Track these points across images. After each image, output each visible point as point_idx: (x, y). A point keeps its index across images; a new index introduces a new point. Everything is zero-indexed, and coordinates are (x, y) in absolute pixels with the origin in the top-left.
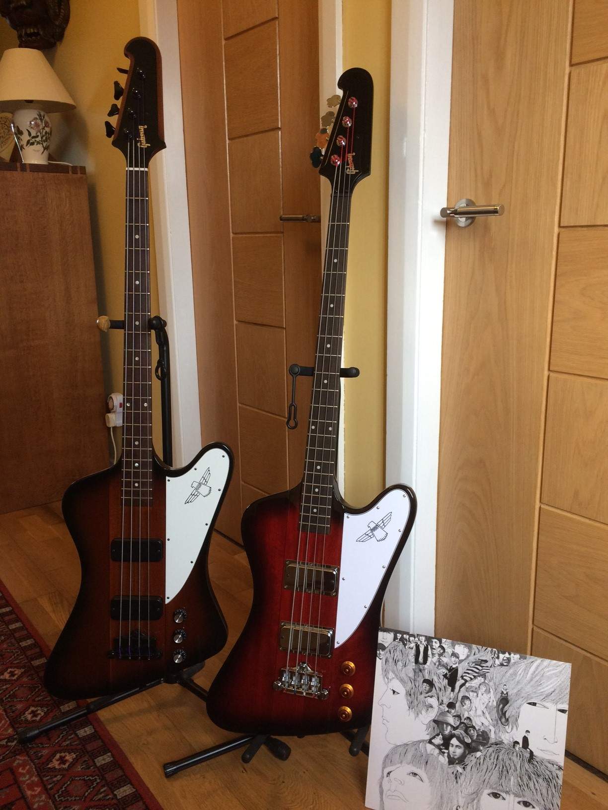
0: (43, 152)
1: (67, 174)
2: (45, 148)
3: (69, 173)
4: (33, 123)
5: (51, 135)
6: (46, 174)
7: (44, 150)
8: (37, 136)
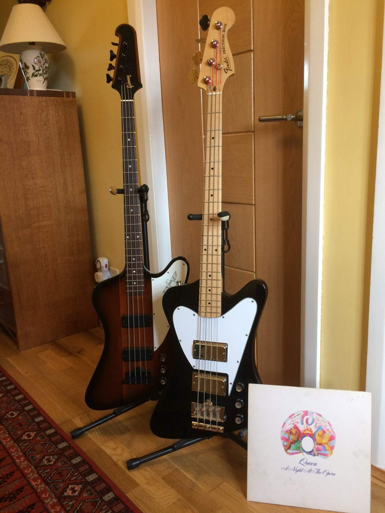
0: (44, 82)
1: (63, 98)
2: (45, 79)
3: (63, 97)
4: (36, 60)
5: (49, 69)
6: (48, 98)
7: (45, 80)
8: (40, 70)
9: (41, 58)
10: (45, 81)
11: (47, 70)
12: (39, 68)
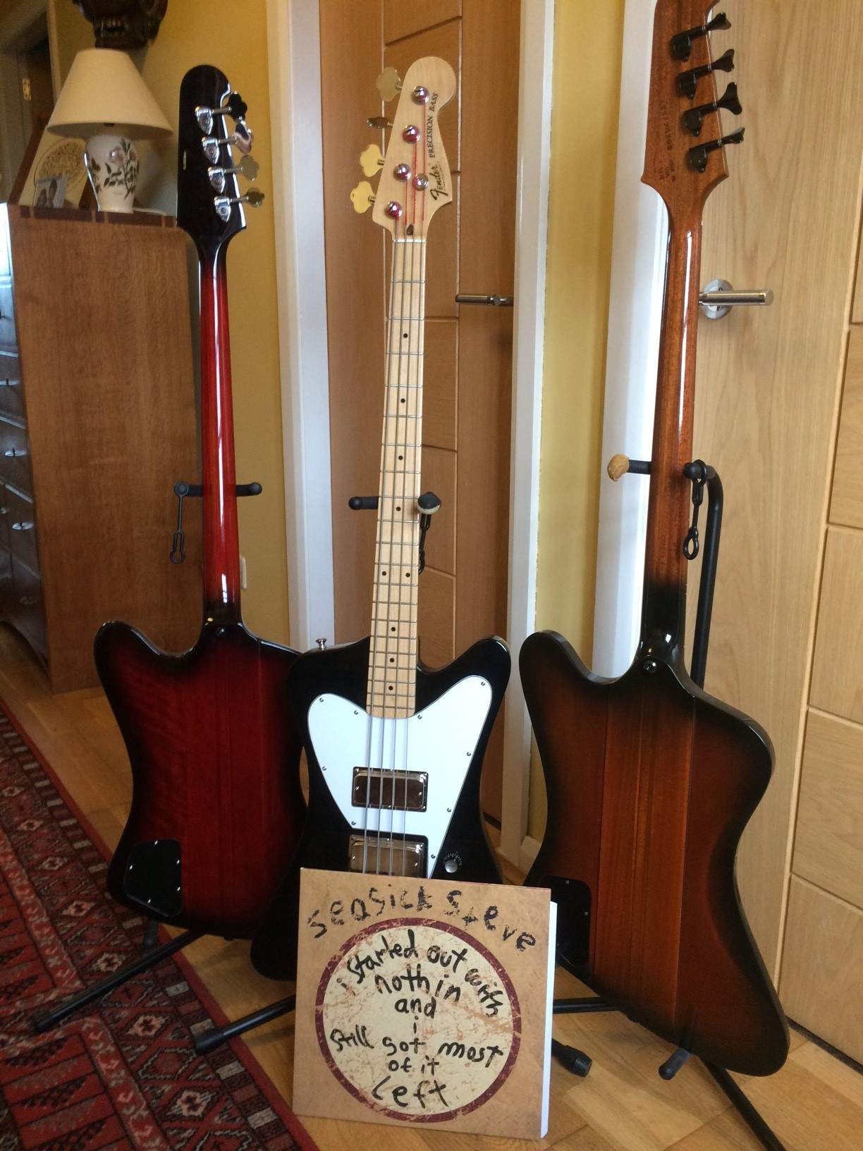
0: (127, 196)
1: (160, 227)
2: (131, 190)
3: (161, 225)
4: (113, 154)
6: (130, 227)
7: (128, 193)
8: (119, 173)
9: (122, 152)
10: (130, 194)
11: (133, 174)
12: (118, 169)
